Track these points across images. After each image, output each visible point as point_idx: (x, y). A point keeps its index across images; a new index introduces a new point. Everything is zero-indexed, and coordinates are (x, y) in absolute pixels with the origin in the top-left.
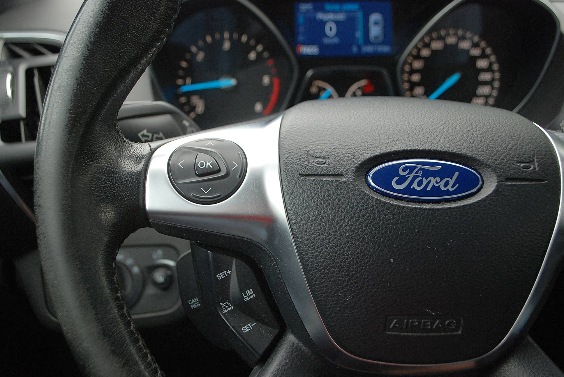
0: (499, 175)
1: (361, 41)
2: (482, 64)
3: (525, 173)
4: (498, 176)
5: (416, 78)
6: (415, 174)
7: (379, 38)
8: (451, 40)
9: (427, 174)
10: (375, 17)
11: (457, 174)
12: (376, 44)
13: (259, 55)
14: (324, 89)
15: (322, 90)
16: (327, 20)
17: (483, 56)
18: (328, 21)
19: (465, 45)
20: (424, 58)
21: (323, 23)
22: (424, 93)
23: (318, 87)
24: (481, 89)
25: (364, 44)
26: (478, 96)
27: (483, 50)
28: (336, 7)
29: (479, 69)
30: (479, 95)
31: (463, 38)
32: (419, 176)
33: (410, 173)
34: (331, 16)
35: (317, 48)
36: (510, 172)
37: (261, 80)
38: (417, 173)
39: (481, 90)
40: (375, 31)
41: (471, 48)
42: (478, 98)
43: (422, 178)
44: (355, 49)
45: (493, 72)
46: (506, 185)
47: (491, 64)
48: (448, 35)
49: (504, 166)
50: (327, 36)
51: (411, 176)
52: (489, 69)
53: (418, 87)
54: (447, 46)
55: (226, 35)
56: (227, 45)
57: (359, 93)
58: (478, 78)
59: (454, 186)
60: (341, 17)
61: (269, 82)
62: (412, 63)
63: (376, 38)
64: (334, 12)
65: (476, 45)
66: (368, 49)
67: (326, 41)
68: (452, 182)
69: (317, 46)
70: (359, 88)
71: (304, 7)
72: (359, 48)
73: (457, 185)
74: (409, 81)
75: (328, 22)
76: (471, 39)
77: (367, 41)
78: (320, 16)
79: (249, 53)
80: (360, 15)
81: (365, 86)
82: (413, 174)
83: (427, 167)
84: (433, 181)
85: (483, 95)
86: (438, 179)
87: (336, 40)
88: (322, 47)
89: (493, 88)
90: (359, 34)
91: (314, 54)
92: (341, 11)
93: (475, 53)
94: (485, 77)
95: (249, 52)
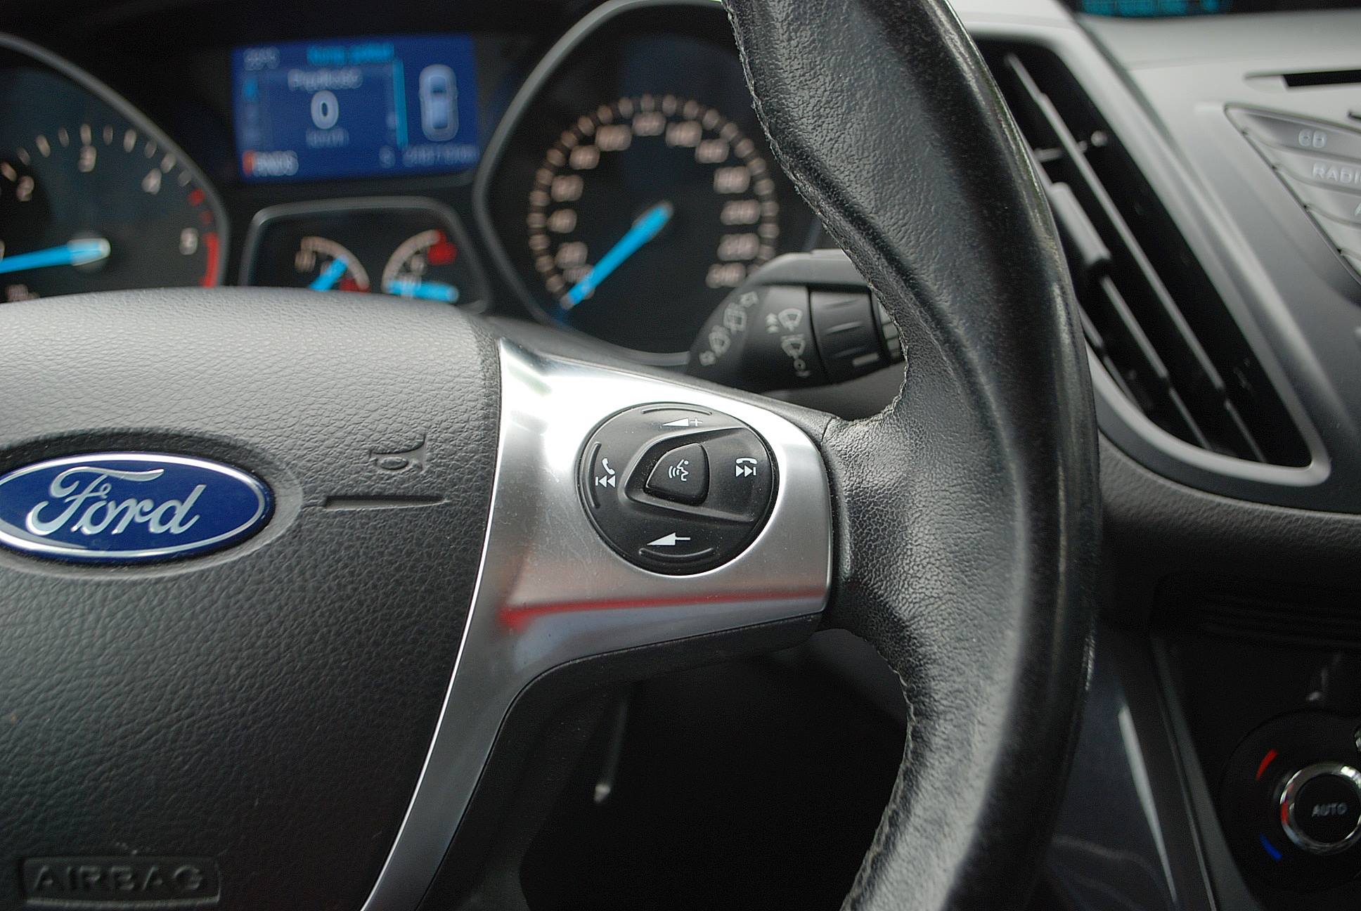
0: (310, 488)
1: (401, 137)
2: (730, 180)
3: (387, 479)
4: (307, 490)
5: (563, 221)
6: (92, 492)
7: (446, 127)
8: (648, 125)
9: (121, 491)
10: (435, 76)
11: (200, 489)
12: (439, 143)
13: (169, 179)
14: (330, 259)
15: (323, 260)
16: (313, 88)
17: (733, 161)
18: (316, 91)
19: (683, 135)
20: (583, 173)
21: (305, 97)
22: (585, 257)
23: (316, 253)
24: (729, 244)
25: (410, 142)
26: (724, 263)
27: (732, 147)
28: (336, 54)
29: (723, 195)
30: (726, 259)
31: (677, 119)
32: (98, 499)
33: (78, 491)
34: (325, 78)
35: (291, 158)
36: (342, 480)
37: (178, 241)
38: (96, 489)
39: (729, 247)
40: (436, 110)
41: (700, 143)
42: (724, 268)
43: (108, 502)
44: (387, 157)
45: (758, 199)
46: (326, 516)
47: (753, 181)
48: (638, 111)
49: (330, 464)
50: (317, 129)
51: (80, 499)
52: (749, 194)
53: (571, 244)
54: (639, 142)
55: (86, 134)
56: (89, 159)
57: (418, 265)
58: (722, 217)
59: (186, 523)
60: (349, 78)
61: (196, 245)
62: (550, 187)
63: (440, 127)
64: (332, 67)
65: (710, 135)
66: (421, 156)
67: (314, 140)
68: (182, 510)
69: (291, 152)
70: (417, 253)
71: (257, 58)
72: (398, 153)
73: (196, 518)
74: (547, 231)
75: (318, 94)
76: (699, 120)
77: (417, 135)
78: (297, 79)
79: (144, 176)
80: (396, 72)
81: (432, 247)
82: (86, 493)
83: (127, 473)
84: (134, 509)
85: (737, 259)
86: (147, 505)
87: (339, 137)
88: (304, 154)
89: (761, 241)
90: (396, 120)
91: (285, 172)
92: (347, 65)
93: (710, 156)
94: (741, 212)
95: (145, 173)
